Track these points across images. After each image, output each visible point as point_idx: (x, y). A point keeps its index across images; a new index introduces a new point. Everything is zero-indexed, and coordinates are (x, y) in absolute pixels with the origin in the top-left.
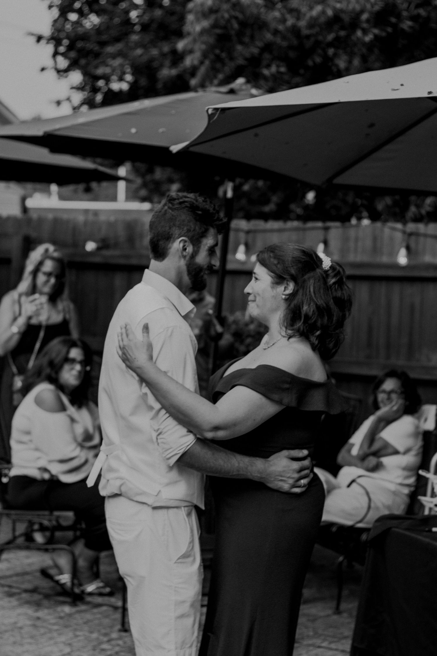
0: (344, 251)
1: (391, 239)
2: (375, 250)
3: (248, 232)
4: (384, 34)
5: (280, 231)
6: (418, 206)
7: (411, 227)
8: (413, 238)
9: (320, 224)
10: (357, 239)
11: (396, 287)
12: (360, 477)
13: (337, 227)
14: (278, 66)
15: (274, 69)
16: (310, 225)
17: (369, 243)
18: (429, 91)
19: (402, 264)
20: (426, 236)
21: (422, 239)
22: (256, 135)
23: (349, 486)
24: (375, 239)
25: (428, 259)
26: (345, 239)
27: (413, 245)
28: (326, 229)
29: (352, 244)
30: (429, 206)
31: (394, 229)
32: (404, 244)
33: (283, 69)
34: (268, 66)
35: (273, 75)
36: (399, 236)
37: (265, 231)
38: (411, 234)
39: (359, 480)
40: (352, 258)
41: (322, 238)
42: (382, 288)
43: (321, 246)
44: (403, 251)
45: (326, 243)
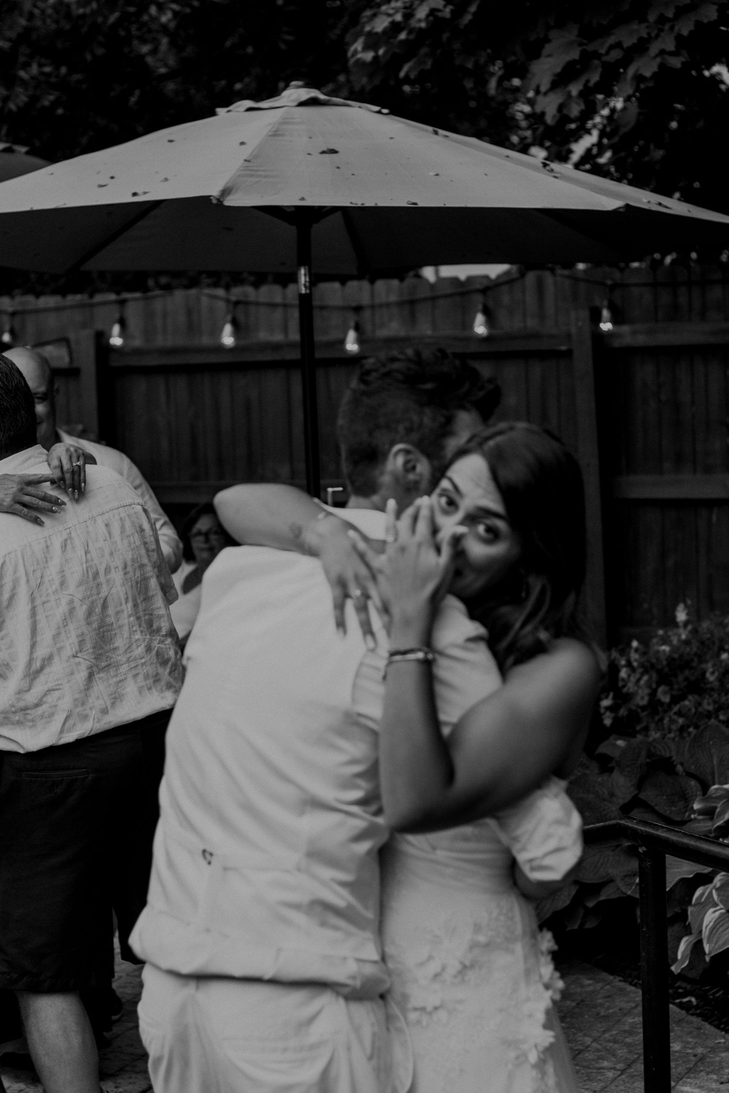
1: (212, 311)
2: (192, 328)
3: (13, 314)
4: (188, 10)
5: (57, 309)
7: (237, 292)
8: (241, 308)
9: (112, 297)
10: (165, 315)
11: (224, 380)
13: (136, 299)
14: (40, 65)
15: (34, 69)
16: (99, 298)
17: (181, 319)
18: (134, 191)
19: (227, 345)
20: (257, 304)
21: (253, 310)
24: (189, 313)
25: (263, 336)
26: (149, 316)
27: (241, 318)
28: (122, 303)
29: (158, 322)
31: (214, 297)
32: (229, 318)
33: (47, 69)
34: (26, 66)
35: (33, 78)
36: (221, 305)
37: (37, 311)
38: (237, 303)
40: (160, 341)
41: (117, 316)
42: (205, 383)
43: (116, 329)
44: (228, 329)
45: (122, 323)
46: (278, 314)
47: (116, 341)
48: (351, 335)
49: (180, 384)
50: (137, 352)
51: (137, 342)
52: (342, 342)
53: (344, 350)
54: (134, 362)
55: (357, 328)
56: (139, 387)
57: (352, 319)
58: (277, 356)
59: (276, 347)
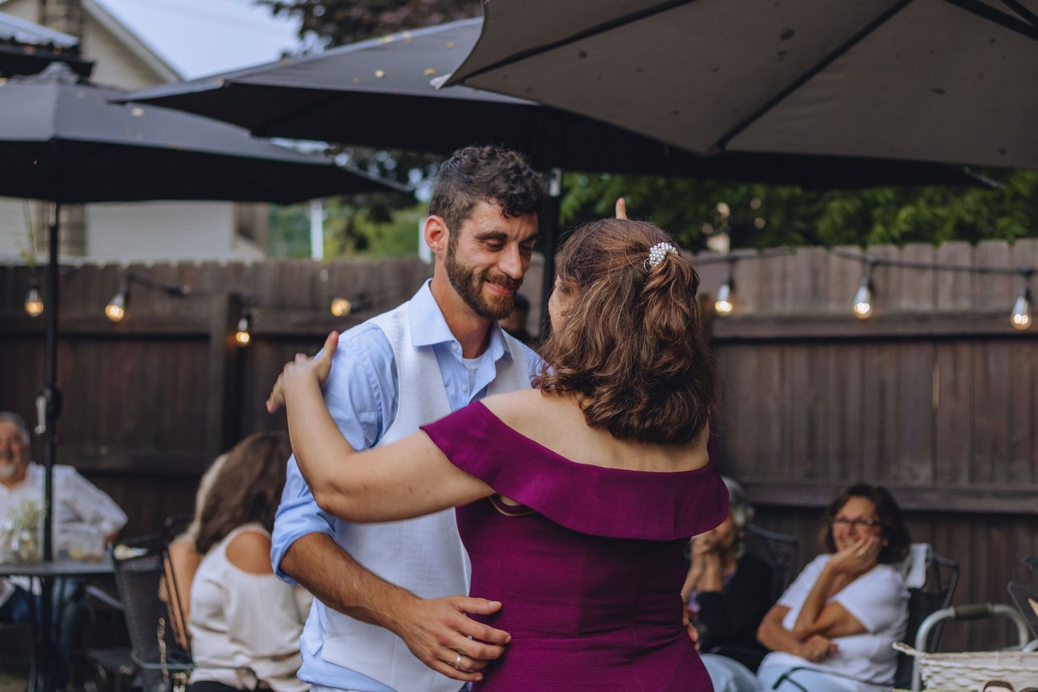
0: (763, 298)
1: (843, 273)
2: (816, 292)
6: (886, 224)
7: (875, 251)
8: (879, 270)
10: (784, 277)
11: (854, 355)
12: (795, 669)
13: (750, 258)
16: (705, 255)
17: (805, 282)
19: (861, 314)
20: (901, 265)
21: (894, 271)
22: (583, 55)
23: (776, 686)
24: (815, 275)
25: (906, 304)
26: (765, 277)
27: (879, 282)
28: (733, 261)
29: (776, 285)
30: (905, 222)
31: (847, 256)
32: (865, 281)
36: (855, 267)
38: (875, 264)
39: (795, 676)
40: (777, 308)
41: (725, 276)
42: (830, 358)
43: (724, 291)
44: (863, 293)
45: (732, 285)
46: (927, 278)
47: (724, 306)
48: (1021, 305)
49: (799, 360)
50: (748, 320)
51: (749, 309)
52: (1009, 313)
53: (1010, 323)
54: (744, 332)
55: (1028, 297)
56: (747, 365)
57: (1020, 284)
58: (924, 329)
59: (922, 318)
